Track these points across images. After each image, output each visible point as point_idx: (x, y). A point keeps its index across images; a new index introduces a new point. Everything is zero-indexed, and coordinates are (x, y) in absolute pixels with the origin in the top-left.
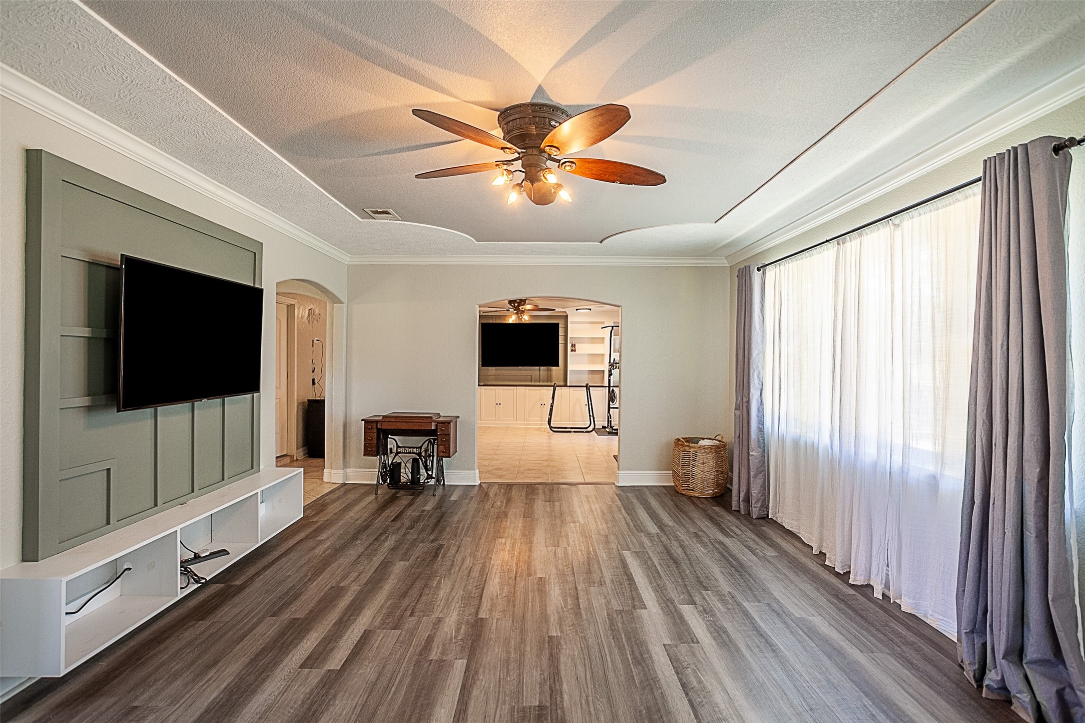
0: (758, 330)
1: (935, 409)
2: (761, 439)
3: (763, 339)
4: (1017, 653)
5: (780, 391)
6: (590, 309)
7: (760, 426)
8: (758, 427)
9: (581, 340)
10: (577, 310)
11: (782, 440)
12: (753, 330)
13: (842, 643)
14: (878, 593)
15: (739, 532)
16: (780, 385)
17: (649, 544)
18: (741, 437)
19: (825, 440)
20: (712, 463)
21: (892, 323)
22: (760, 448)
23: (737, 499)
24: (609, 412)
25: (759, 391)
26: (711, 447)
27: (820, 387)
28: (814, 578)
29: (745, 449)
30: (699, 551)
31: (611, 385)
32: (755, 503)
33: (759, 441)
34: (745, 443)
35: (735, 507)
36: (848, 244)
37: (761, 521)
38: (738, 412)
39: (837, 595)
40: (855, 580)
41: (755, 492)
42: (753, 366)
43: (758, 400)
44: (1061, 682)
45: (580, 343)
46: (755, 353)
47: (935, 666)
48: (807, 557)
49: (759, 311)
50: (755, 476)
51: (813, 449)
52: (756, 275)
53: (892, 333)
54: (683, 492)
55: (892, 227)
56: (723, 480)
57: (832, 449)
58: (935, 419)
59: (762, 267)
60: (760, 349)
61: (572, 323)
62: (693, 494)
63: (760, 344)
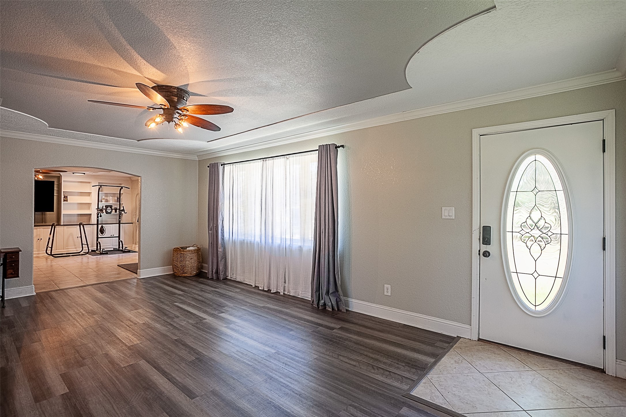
0: (221, 192)
1: (301, 223)
2: (223, 243)
3: (223, 197)
4: (328, 293)
5: (233, 221)
6: (84, 174)
7: (223, 237)
8: (222, 238)
9: (72, 194)
10: (73, 173)
11: (234, 243)
12: (219, 193)
13: (280, 309)
14: (282, 293)
15: (220, 286)
16: (233, 218)
17: (185, 298)
18: (213, 243)
19: (258, 239)
20: (195, 258)
21: (286, 193)
22: (223, 247)
23: (211, 273)
24: (97, 240)
25: (222, 221)
26: (195, 250)
27: (255, 218)
28: (259, 294)
29: (215, 248)
30: (209, 296)
31: (99, 223)
32: (221, 273)
33: (222, 244)
34: (215, 246)
35: (211, 277)
36: (268, 162)
37: (224, 281)
38: (210, 232)
39: (269, 297)
40: (273, 291)
41: (221, 268)
42: (219, 210)
43: (221, 225)
44: (336, 297)
45: (70, 195)
46: (220, 204)
47: (306, 306)
48: (252, 288)
49: (222, 184)
50: (221, 260)
51: (252, 244)
52: (220, 167)
53: (286, 197)
54: (180, 275)
55: (286, 159)
56: (200, 266)
57: (261, 242)
58: (301, 227)
59: (223, 164)
60: (222, 202)
61: (64, 181)
62: (186, 275)
63: (222, 199)
